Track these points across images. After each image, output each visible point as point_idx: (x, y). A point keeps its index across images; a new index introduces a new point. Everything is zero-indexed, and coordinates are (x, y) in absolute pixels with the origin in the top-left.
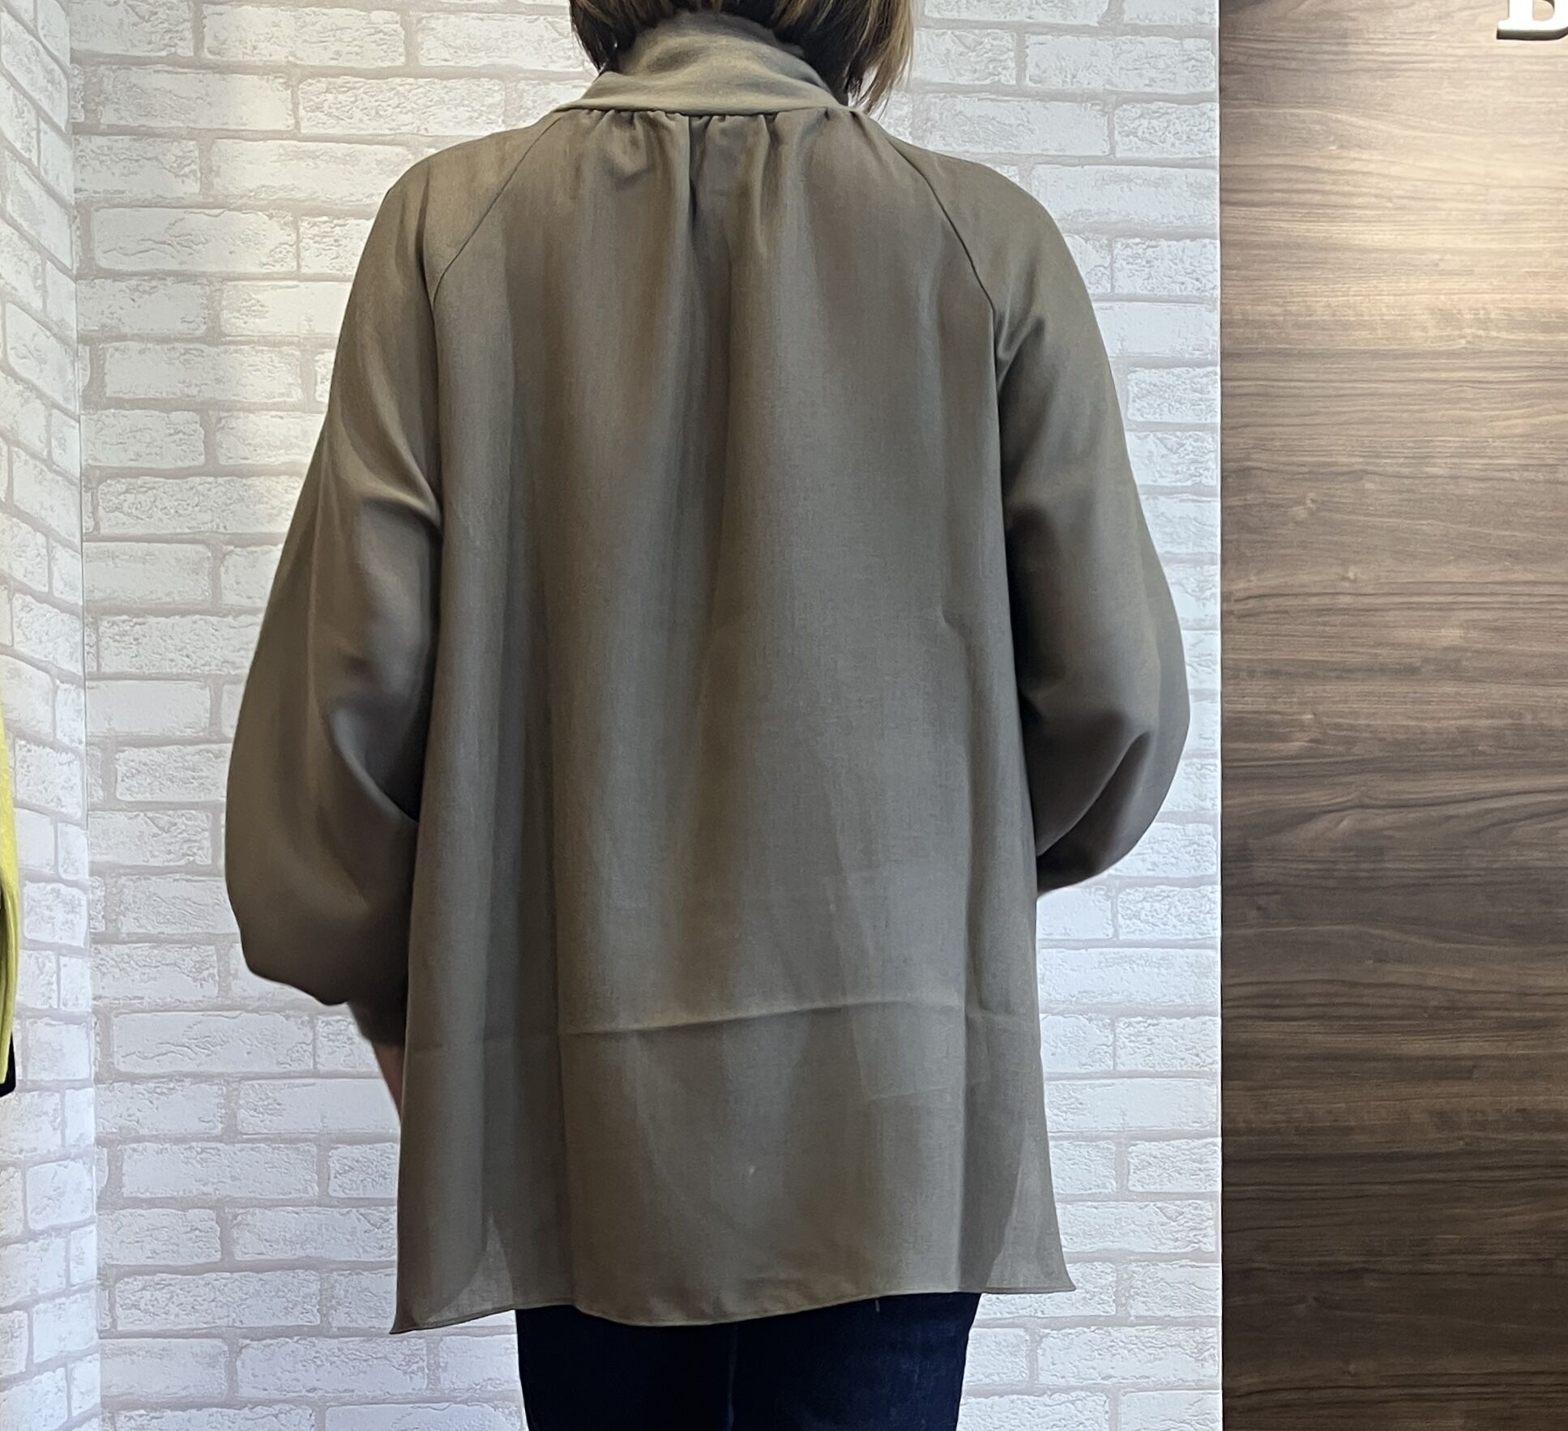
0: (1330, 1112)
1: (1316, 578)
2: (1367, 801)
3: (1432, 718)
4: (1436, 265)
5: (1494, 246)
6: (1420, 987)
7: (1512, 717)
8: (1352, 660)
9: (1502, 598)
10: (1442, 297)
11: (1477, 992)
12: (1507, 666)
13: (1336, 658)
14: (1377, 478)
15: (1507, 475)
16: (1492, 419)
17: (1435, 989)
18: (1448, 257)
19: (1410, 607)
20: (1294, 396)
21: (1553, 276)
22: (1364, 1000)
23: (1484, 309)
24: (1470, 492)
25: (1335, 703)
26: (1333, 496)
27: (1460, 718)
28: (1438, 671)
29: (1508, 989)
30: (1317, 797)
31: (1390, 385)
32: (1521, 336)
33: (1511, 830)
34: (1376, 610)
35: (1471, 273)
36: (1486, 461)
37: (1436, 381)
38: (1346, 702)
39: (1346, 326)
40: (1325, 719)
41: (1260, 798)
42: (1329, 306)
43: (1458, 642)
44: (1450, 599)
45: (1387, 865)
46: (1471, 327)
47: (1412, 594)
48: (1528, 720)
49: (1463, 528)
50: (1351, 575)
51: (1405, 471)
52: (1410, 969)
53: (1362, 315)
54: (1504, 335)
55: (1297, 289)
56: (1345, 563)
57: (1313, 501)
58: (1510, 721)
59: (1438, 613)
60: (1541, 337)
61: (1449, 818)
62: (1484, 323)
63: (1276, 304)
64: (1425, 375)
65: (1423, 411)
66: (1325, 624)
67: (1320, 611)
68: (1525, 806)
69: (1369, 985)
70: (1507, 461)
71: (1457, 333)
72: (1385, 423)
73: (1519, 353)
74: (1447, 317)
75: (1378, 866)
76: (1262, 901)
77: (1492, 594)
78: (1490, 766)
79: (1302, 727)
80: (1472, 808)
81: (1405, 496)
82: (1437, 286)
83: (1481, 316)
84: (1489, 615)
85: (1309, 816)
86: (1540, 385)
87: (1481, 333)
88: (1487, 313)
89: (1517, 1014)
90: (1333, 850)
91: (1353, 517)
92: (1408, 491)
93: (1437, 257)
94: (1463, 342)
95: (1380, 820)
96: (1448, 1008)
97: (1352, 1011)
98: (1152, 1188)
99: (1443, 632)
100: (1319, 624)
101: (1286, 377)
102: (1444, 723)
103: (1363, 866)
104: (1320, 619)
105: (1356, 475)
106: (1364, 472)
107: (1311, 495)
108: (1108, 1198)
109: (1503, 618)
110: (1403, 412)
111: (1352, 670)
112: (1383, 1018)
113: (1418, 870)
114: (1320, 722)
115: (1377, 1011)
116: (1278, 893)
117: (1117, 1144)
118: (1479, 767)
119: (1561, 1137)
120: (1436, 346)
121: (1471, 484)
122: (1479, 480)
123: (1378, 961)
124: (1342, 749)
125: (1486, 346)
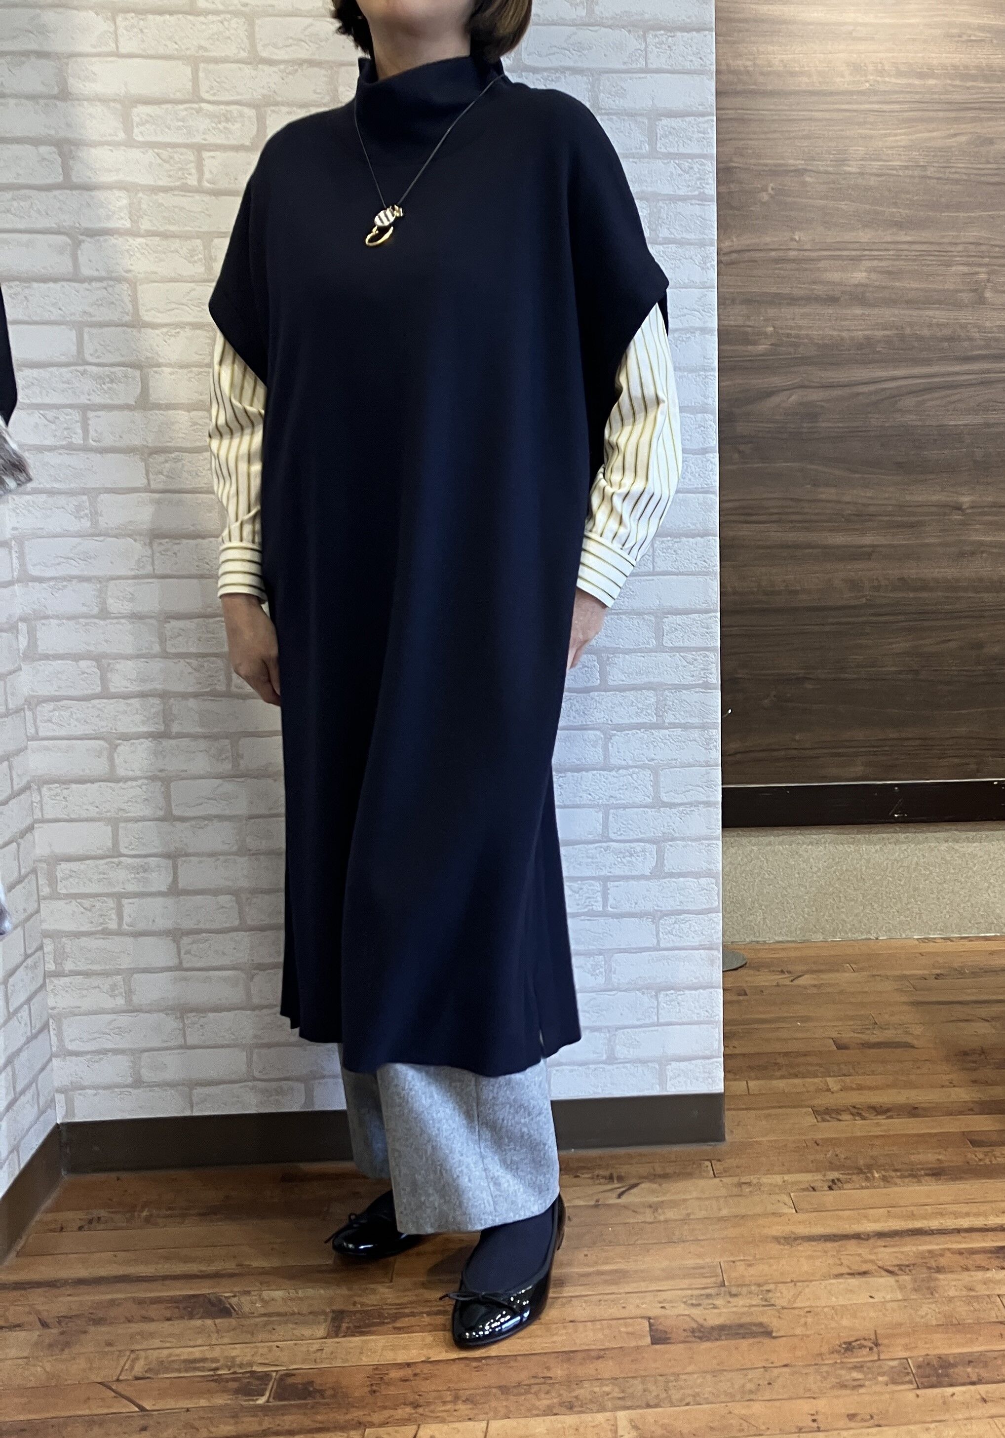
0: (784, 581)
1: (775, 239)
2: (807, 383)
3: (848, 330)
4: (851, 33)
5: (888, 21)
6: (839, 502)
7: (897, 329)
8: (797, 292)
9: (891, 253)
10: (855, 55)
11: (874, 505)
12: (894, 296)
13: (787, 291)
14: (812, 174)
15: (895, 172)
16: (885, 135)
17: (849, 503)
18: (858, 28)
19: (834, 258)
20: (759, 120)
21: (925, 41)
22: (806, 510)
23: (881, 63)
24: (872, 183)
25: (787, 320)
26: (786, 186)
27: (866, 330)
28: (852, 299)
29: (894, 502)
30: (776, 381)
31: (821, 113)
32: (904, 81)
33: (896, 402)
34: (813, 260)
35: (873, 39)
36: (882, 163)
37: (850, 111)
38: (793, 319)
39: (793, 74)
40: (780, 331)
41: (741, 382)
42: (782, 61)
43: (864, 281)
44: (858, 253)
45: (820, 424)
46: (872, 74)
47: (835, 250)
48: (908, 331)
49: (868, 207)
50: (797, 238)
51: (831, 169)
53: (803, 67)
54: (893, 80)
55: (762, 50)
56: (793, 230)
58: (896, 332)
59: (852, 262)
60: (917, 82)
61: (858, 394)
62: (881, 72)
63: (749, 59)
64: (844, 107)
65: (842, 130)
66: (779, 269)
67: (777, 261)
69: (808, 501)
70: (895, 163)
71: (863, 79)
72: (818, 138)
73: (902, 92)
74: (857, 68)
75: (813, 425)
76: (742, 447)
77: (886, 250)
79: (766, 335)
80: (872, 388)
81: (832, 186)
82: (851, 48)
83: (880, 68)
84: (883, 264)
85: (770, 393)
86: (915, 113)
87: (879, 78)
88: (883, 65)
89: (900, 519)
90: (786, 414)
91: (798, 200)
92: (834, 183)
93: (851, 28)
94: (867, 85)
95: (815, 396)
96: (857, 515)
97: (798, 517)
98: (677, 644)
99: (855, 275)
100: (776, 269)
101: (754, 107)
102: (855, 334)
103: (805, 425)
104: (777, 266)
105: (800, 172)
106: (806, 170)
107: (771, 185)
108: (651, 651)
109: (893, 265)
110: (830, 130)
111: (798, 299)
112: (816, 521)
113: (839, 427)
114: (778, 333)
115: (813, 517)
116: (751, 442)
117: (656, 617)
118: (877, 361)
119: (925, 595)
120: (850, 88)
121: (872, 178)
122: (877, 175)
123: (814, 485)
124: (791, 350)
125: (882, 87)
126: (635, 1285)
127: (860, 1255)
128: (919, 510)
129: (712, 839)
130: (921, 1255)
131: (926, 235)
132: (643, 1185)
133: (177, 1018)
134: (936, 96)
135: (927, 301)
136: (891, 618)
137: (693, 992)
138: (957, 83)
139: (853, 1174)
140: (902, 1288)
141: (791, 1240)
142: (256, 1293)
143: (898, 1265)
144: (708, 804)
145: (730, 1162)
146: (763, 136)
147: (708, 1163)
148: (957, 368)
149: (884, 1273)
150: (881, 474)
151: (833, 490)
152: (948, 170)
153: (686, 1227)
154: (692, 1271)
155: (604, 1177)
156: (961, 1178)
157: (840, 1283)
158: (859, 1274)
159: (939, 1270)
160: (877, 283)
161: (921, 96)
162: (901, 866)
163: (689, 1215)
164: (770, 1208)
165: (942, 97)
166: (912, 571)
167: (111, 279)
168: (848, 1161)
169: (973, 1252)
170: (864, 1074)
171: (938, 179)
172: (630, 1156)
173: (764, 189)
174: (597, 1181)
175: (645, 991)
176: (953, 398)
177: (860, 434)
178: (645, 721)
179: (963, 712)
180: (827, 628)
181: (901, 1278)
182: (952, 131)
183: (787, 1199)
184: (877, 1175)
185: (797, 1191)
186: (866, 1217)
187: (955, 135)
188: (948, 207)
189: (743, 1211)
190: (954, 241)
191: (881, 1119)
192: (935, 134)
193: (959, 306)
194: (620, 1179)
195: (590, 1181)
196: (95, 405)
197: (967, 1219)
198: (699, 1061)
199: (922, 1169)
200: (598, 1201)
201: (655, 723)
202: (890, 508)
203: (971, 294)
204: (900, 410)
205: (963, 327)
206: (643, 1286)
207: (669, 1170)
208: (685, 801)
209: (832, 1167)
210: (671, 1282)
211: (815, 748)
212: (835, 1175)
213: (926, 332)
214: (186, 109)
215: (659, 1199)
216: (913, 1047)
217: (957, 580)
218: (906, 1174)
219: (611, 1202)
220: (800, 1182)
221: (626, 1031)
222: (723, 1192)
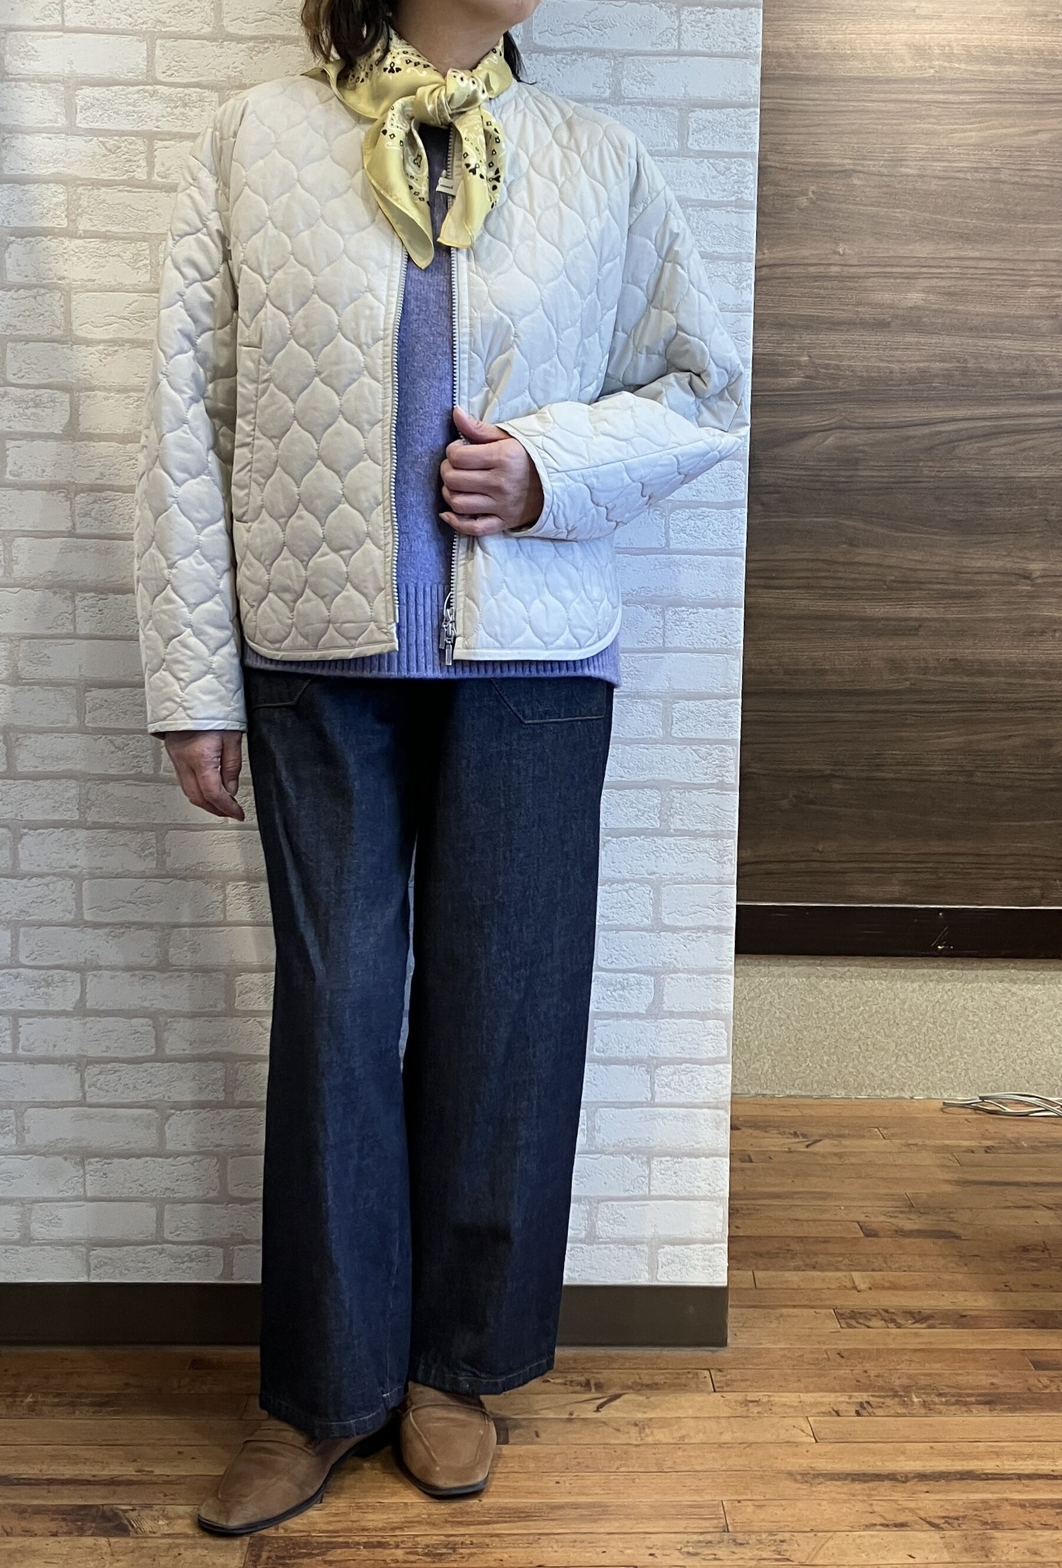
0: (811, 658)
1: (814, 252)
2: (847, 423)
3: (899, 362)
6: (880, 565)
7: (959, 361)
8: (839, 315)
9: (954, 270)
10: (918, 36)
11: (924, 570)
12: (957, 322)
13: (827, 313)
14: (861, 175)
15: (962, 175)
16: (952, 131)
17: (892, 567)
19: (886, 276)
20: (802, 111)
21: (1003, 21)
22: (840, 575)
23: (949, 46)
24: (933, 187)
25: (825, 348)
26: (830, 189)
27: (921, 362)
28: (904, 325)
29: (946, 567)
30: (809, 420)
31: (875, 104)
32: (975, 67)
33: (954, 448)
34: (859, 278)
35: (940, 17)
36: (946, 164)
37: (910, 101)
38: (834, 347)
39: (843, 58)
40: (818, 361)
42: (830, 42)
43: (920, 303)
44: (914, 270)
45: (861, 473)
46: (939, 59)
47: (886, 266)
48: (971, 364)
49: (928, 216)
50: (841, 250)
51: (884, 170)
52: (875, 552)
53: (855, 49)
54: (963, 66)
55: (807, 28)
56: (837, 241)
57: (813, 192)
58: (957, 365)
59: (906, 281)
60: (991, 69)
61: (909, 438)
62: (949, 57)
63: (789, 40)
64: (902, 97)
65: (900, 125)
66: (818, 287)
67: (816, 278)
68: (967, 429)
69: (844, 564)
70: (961, 165)
71: (928, 64)
72: (869, 133)
73: (974, 81)
74: (920, 52)
75: (854, 473)
76: (766, 499)
77: (948, 267)
78: (942, 399)
79: (799, 366)
80: (926, 430)
81: (885, 189)
82: (913, 27)
83: (947, 51)
84: (942, 283)
85: (803, 435)
86: (989, 106)
87: (946, 64)
88: (951, 48)
89: (954, 587)
90: (819, 460)
91: (844, 206)
92: (888, 186)
94: (932, 71)
95: (857, 439)
96: (903, 582)
97: (830, 583)
99: (909, 295)
100: (815, 287)
101: (795, 96)
102: (908, 365)
103: (843, 473)
104: (817, 284)
105: (847, 173)
106: (854, 171)
107: (813, 188)
108: (656, 742)
109: (955, 286)
110: (884, 124)
111: (840, 324)
112: (852, 589)
113: (883, 477)
114: (813, 363)
115: (848, 583)
116: (778, 492)
117: (664, 702)
118: (933, 399)
119: (982, 680)
120: (911, 74)
121: (935, 181)
122: (939, 178)
123: (851, 545)
124: (829, 383)
125: (950, 74)
126: (617, 1524)
127: (895, 1501)
128: (979, 577)
129: (722, 973)
130: (973, 1506)
131: (997, 250)
132: (626, 1397)
133: (76, 1163)
134: (1014, 86)
135: (996, 328)
136: (940, 707)
137: (694, 1160)
138: (1040, 70)
139: (887, 1396)
140: (948, 1547)
141: (812, 1477)
142: (157, 1507)
143: (944, 1517)
144: (719, 930)
145: (734, 1374)
146: (804, 130)
147: (706, 1373)
148: (1030, 410)
149: (926, 1527)
150: (936, 534)
151: (872, 551)
152: (1027, 173)
153: (680, 1453)
154: (690, 1510)
155: (580, 1384)
156: (1021, 1409)
157: (872, 1536)
158: (896, 1525)
159: (996, 1526)
160: (934, 307)
161: (996, 85)
162: (944, 1010)
163: (683, 1437)
164: (784, 1436)
165: (1022, 87)
166: (967, 651)
167: (43, 287)
168: (880, 1379)
169: (1037, 1505)
170: (899, 1269)
171: (1013, 183)
172: (611, 1359)
173: (804, 193)
174: (571, 1389)
175: (635, 1156)
176: (1024, 445)
177: (909, 485)
178: (645, 825)
179: (1028, 824)
180: (861, 717)
181: (948, 1533)
182: (1032, 128)
183: (804, 1425)
184: (916, 1400)
185: (819, 1414)
186: (903, 1453)
187: (1037, 132)
188: (1025, 218)
189: (751, 1438)
190: (1030, 258)
191: (922, 1329)
192: (1012, 130)
193: (1035, 335)
194: (599, 1387)
195: (561, 1387)
196: (16, 433)
197: (1029, 1462)
198: (698, 1245)
199: (972, 1395)
200: (571, 1414)
201: (657, 829)
202: (942, 575)
203: (1050, 322)
204: (959, 458)
205: (1039, 360)
206: (628, 1526)
207: (659, 1379)
208: (691, 925)
209: (860, 1387)
210: (663, 1523)
211: (844, 862)
212: (864, 1397)
213: (993, 366)
214: (138, 92)
215: (646, 1416)
216: (958, 1238)
217: (1024, 664)
218: (953, 1400)
219: (589, 1416)
220: (821, 1403)
221: (610, 1203)
222: (726, 1412)
